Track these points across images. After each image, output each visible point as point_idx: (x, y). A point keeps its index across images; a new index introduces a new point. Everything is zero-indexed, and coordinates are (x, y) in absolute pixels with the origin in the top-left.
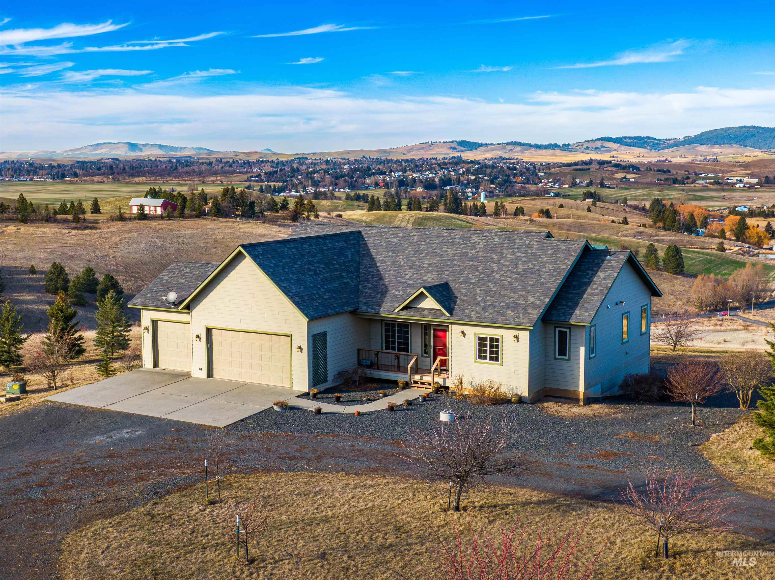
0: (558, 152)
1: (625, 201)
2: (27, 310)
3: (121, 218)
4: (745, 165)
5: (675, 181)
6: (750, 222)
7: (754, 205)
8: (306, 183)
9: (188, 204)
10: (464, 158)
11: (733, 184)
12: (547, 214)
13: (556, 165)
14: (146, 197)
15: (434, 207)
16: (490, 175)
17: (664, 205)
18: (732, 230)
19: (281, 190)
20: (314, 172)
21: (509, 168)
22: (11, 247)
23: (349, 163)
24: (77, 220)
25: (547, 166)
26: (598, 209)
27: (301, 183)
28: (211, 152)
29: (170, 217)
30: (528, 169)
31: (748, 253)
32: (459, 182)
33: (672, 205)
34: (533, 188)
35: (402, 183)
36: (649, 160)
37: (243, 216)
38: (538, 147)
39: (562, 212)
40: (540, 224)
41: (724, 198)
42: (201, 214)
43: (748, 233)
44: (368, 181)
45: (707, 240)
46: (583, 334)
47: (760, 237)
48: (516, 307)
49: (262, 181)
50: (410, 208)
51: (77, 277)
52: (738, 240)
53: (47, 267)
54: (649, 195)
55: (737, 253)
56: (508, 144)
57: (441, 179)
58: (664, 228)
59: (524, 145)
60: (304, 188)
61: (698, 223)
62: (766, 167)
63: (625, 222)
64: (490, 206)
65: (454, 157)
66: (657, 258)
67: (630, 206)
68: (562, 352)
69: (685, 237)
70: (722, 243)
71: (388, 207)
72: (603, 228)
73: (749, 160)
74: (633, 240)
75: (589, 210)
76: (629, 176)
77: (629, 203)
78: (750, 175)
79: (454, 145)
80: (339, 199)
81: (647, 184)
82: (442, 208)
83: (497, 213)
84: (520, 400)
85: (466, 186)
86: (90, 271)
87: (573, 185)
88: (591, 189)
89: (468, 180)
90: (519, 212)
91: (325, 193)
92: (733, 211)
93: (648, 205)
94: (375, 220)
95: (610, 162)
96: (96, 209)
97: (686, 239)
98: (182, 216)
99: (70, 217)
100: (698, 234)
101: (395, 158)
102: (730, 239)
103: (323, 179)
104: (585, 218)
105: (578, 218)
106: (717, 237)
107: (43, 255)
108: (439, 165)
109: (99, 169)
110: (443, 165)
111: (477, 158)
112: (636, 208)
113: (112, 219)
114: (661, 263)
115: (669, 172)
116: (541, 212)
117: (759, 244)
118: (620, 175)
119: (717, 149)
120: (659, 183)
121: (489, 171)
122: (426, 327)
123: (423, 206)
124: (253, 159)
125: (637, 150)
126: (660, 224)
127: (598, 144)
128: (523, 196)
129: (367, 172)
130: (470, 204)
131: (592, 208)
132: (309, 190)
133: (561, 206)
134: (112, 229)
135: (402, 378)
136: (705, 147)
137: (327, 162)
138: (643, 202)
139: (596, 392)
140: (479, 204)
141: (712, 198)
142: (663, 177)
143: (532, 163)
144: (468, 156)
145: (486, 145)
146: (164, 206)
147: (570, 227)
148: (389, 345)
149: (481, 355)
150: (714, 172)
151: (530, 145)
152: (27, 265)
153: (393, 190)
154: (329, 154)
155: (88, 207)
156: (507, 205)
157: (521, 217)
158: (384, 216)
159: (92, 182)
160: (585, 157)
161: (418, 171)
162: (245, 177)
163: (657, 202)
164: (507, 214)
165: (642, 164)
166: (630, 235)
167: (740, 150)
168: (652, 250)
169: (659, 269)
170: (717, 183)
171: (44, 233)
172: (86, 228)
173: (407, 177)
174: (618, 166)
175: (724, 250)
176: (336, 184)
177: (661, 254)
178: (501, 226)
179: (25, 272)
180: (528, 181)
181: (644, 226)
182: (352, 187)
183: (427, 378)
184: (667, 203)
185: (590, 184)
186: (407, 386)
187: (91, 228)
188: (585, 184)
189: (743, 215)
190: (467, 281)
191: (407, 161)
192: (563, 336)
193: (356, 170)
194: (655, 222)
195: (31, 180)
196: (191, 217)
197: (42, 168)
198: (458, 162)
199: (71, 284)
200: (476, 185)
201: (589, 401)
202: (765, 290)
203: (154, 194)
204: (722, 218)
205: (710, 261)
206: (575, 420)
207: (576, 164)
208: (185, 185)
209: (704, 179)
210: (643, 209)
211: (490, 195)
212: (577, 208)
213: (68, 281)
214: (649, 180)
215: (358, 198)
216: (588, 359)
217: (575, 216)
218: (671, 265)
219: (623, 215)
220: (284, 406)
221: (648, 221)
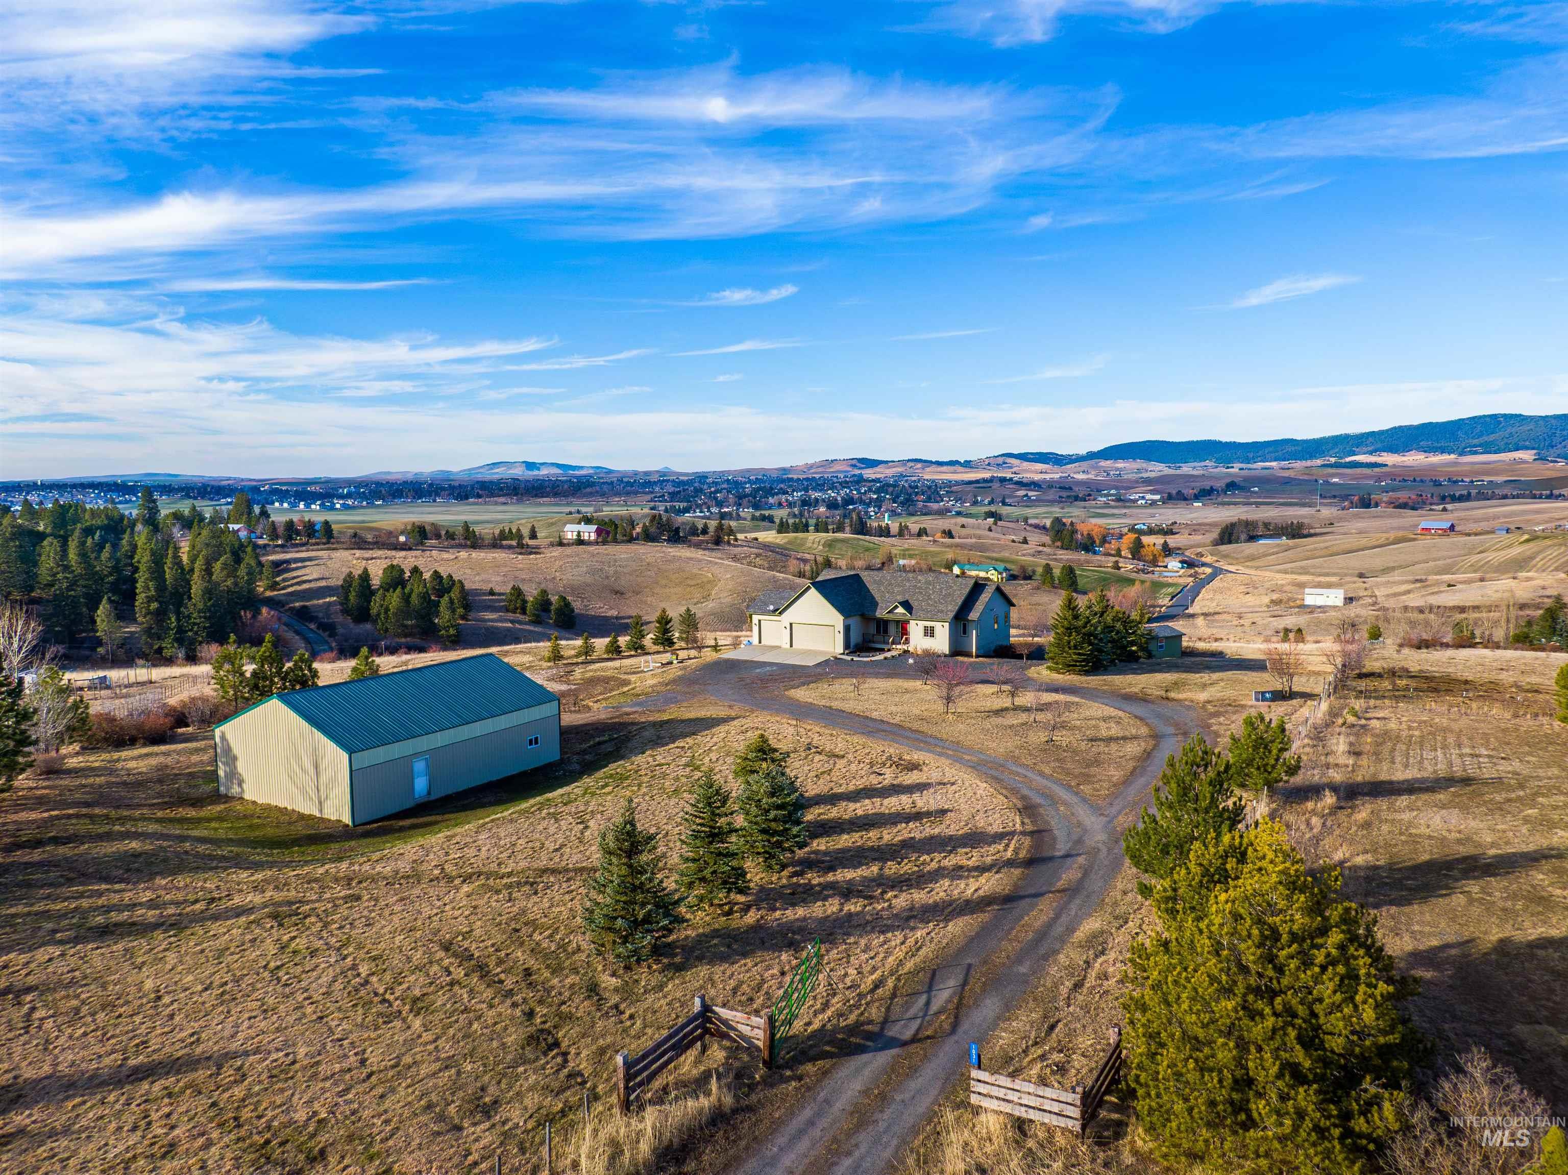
0: (960, 469)
1: (1026, 520)
2: (492, 627)
3: (561, 544)
4: (1148, 481)
5: (1077, 498)
6: (1146, 540)
7: (1153, 522)
8: (710, 503)
9: (619, 530)
10: (865, 476)
11: (1135, 501)
12: (949, 534)
13: (958, 483)
14: (579, 523)
15: (840, 528)
16: (892, 494)
17: (1064, 524)
18: (1129, 548)
19: (686, 510)
20: (717, 491)
21: (910, 486)
22: (468, 571)
23: (750, 481)
24: (521, 545)
25: (949, 484)
26: (999, 529)
27: (705, 503)
28: (610, 472)
29: (604, 542)
30: (929, 487)
31: (1143, 571)
32: (861, 501)
33: (1072, 524)
34: (934, 506)
35: (805, 503)
36: (1052, 476)
37: (669, 540)
38: (939, 464)
39: (964, 531)
40: (944, 545)
41: (1125, 515)
42: (631, 540)
43: (1144, 551)
44: (771, 500)
45: (1103, 558)
46: (974, 624)
47: (1155, 556)
48: (942, 611)
49: (666, 501)
50: (817, 530)
51: (535, 598)
52: (1133, 558)
53: (507, 589)
54: (1051, 513)
55: (1132, 571)
56: (909, 461)
57: (843, 498)
58: (1062, 548)
59: (926, 461)
60: (708, 508)
61: (1098, 542)
62: (1169, 483)
63: (1025, 541)
64: (894, 527)
65: (854, 475)
66: (1052, 578)
67: (1031, 525)
68: (965, 633)
69: (1082, 556)
70: (1117, 562)
71: (796, 529)
72: (1003, 548)
73: (1153, 475)
74: (1032, 559)
75: (990, 530)
76: (1030, 493)
77: (1030, 521)
78: (1153, 492)
79: (854, 462)
80: (745, 519)
81: (1049, 501)
82: (848, 529)
83: (901, 534)
84: (946, 656)
85: (869, 505)
86: (544, 592)
87: (975, 503)
88: (993, 508)
89: (871, 499)
90: (922, 532)
91: (730, 513)
92: (1132, 529)
93: (1048, 523)
94: (789, 543)
95: (1011, 479)
96: (533, 536)
97: (1083, 558)
98: (615, 541)
99: (514, 543)
100: (1095, 553)
101: (795, 477)
102: (1125, 558)
103: (726, 499)
104: (988, 537)
105: (979, 537)
106: (1113, 556)
107: (499, 579)
108: (841, 483)
109: (501, 489)
110: (844, 484)
111: (878, 476)
112: (1036, 526)
113: (552, 545)
114: (1057, 582)
115: (1070, 489)
116: (944, 532)
117: (1154, 562)
118: (1021, 493)
119: (1120, 464)
120: (1060, 501)
121: (891, 489)
122: (898, 622)
123: (830, 527)
124: (654, 478)
125: (1040, 466)
126: (1059, 544)
127: (1000, 460)
128: (925, 514)
129: (770, 492)
130: (875, 524)
131: (994, 527)
132: (714, 510)
133: (963, 526)
134: (554, 554)
135: (886, 647)
136: (1109, 462)
137: (728, 480)
138: (1045, 521)
139: (981, 652)
140: (884, 525)
141: (1113, 515)
142: (1064, 494)
143: (933, 481)
144: (869, 473)
145: (887, 462)
146: (599, 532)
147: (971, 548)
148: (878, 631)
149: (926, 634)
150: (1116, 488)
151: (931, 462)
152: (486, 587)
153: (796, 510)
154: (729, 472)
155: (526, 532)
156: (910, 526)
157: (925, 538)
158: (796, 538)
159: (496, 503)
160: (987, 475)
161: (820, 491)
162: (649, 497)
163: (1057, 521)
164: (911, 535)
165: (1044, 481)
166: (1030, 555)
167: (1144, 465)
168: (1048, 569)
169: (1054, 587)
170: (1119, 500)
171: (494, 558)
172: (531, 553)
173: (810, 497)
174: (1021, 484)
175: (1119, 568)
176: (740, 505)
177: (1057, 572)
178: (906, 546)
179: (484, 594)
180: (929, 499)
181: (1044, 545)
182: (756, 507)
183: (899, 647)
184: (1067, 521)
185: (991, 502)
186: (889, 650)
187: (536, 553)
188: (986, 502)
189: (1141, 532)
190: (917, 600)
191: (807, 479)
192: (965, 626)
193: (759, 489)
194: (1053, 542)
195: (435, 501)
196: (623, 542)
197: (443, 489)
198: (860, 480)
199: (529, 605)
200: (878, 503)
201: (977, 656)
202: (1154, 606)
203: (588, 521)
204: (1121, 536)
205: (1105, 579)
206: (971, 664)
207: (977, 482)
208: (591, 505)
209: (1106, 496)
210: (1044, 528)
211: (894, 514)
212: (979, 528)
213: (525, 602)
214: (1051, 497)
215: (763, 518)
216: (977, 636)
217: (975, 536)
218: (1066, 583)
219: (1023, 534)
220: (836, 658)
221: (1047, 539)
